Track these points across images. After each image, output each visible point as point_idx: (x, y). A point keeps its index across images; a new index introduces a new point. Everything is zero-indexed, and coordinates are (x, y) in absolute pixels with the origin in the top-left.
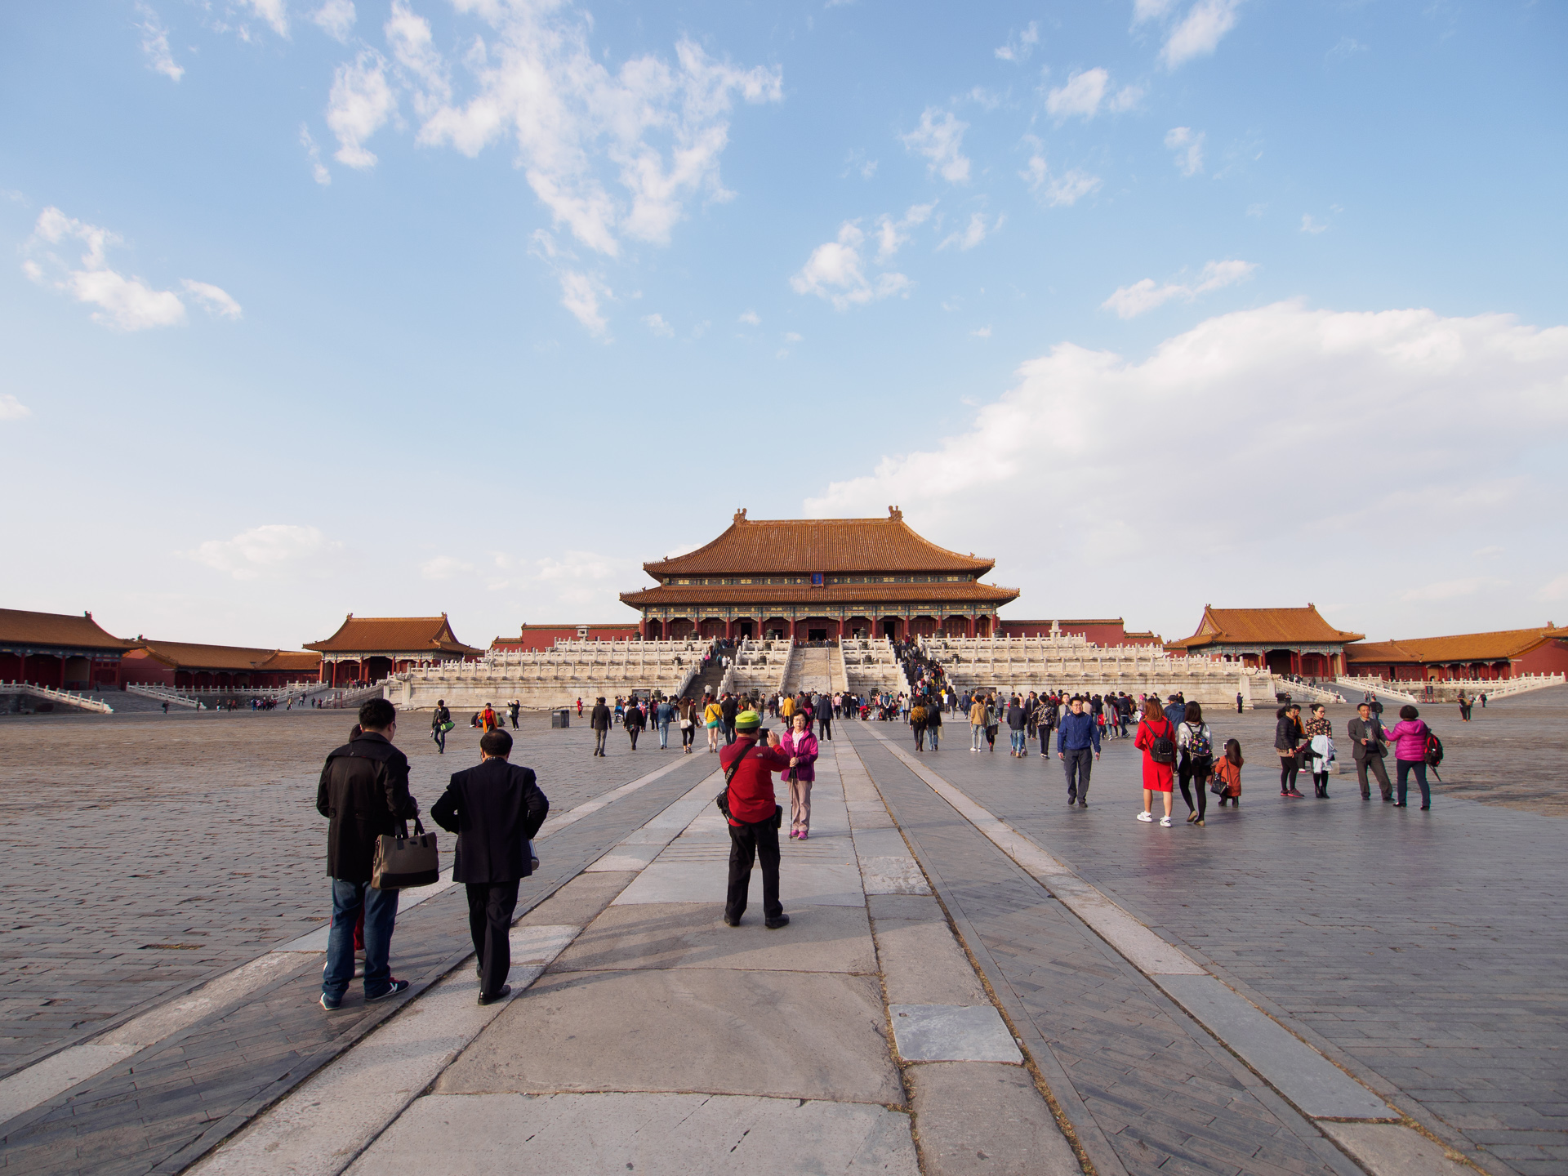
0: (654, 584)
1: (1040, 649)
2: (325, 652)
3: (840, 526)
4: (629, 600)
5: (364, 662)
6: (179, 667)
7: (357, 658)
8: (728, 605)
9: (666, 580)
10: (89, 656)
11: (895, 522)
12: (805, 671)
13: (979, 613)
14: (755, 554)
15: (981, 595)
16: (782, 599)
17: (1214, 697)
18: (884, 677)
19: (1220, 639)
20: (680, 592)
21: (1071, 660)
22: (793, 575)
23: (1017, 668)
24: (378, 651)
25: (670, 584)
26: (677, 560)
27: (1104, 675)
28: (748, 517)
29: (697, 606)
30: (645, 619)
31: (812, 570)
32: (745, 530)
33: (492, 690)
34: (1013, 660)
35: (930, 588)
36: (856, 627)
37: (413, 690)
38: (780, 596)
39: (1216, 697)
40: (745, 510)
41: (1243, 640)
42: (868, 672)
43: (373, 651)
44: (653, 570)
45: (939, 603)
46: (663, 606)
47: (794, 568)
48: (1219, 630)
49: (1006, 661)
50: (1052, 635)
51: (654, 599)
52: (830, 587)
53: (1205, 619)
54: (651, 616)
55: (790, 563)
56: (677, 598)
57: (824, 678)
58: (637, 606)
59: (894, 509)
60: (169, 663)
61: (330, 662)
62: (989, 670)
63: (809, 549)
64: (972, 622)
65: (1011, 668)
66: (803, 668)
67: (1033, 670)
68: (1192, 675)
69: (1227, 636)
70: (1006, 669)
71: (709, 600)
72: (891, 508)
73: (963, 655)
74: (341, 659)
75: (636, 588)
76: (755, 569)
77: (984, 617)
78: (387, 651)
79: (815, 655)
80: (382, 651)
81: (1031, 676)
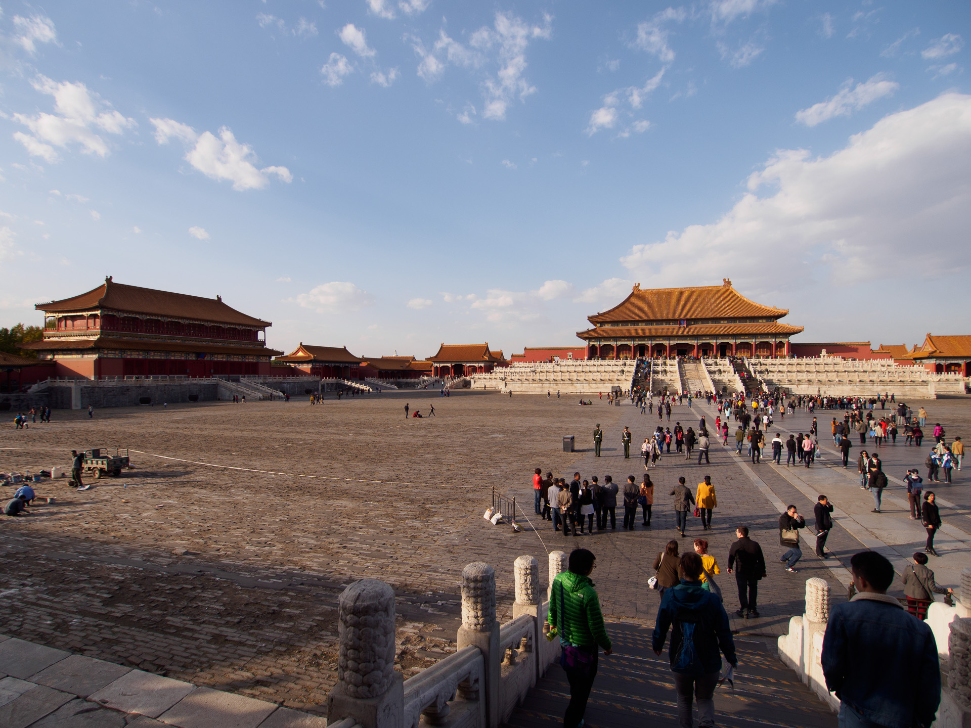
0: (592, 327)
1: (814, 366)
2: (434, 362)
3: (694, 291)
4: (580, 335)
5: (452, 366)
6: (380, 370)
7: (449, 365)
8: (633, 338)
9: (599, 325)
10: (349, 365)
11: (727, 288)
12: (687, 377)
13: (778, 340)
14: (646, 309)
15: (780, 330)
16: (663, 334)
17: (913, 393)
18: (729, 380)
19: (934, 355)
20: (607, 331)
21: (831, 372)
22: (668, 321)
23: (801, 376)
24: (458, 362)
25: (601, 326)
26: (604, 314)
27: (849, 381)
28: (640, 288)
29: (616, 338)
30: (589, 345)
31: (680, 318)
32: (639, 295)
33: (540, 385)
34: (798, 371)
35: (750, 327)
36: (706, 350)
37: (506, 384)
38: (662, 333)
39: (914, 392)
40: (639, 284)
41: (950, 355)
42: (720, 378)
43: (456, 362)
44: (592, 319)
45: (754, 335)
46: (598, 339)
47: (669, 317)
48: (935, 349)
49: (794, 372)
50: (822, 357)
51: (593, 334)
52: (689, 327)
53: (926, 342)
54: (592, 343)
55: (666, 315)
56: (606, 335)
57: (698, 381)
58: (585, 339)
59: (727, 280)
60: (376, 368)
61: (437, 367)
62: (785, 377)
63: (676, 306)
64: (774, 345)
65: (797, 376)
66: (686, 375)
67: (809, 378)
68: (901, 381)
69: (940, 352)
70: (794, 377)
71: (623, 335)
72: (724, 280)
73: (770, 369)
74: (442, 365)
75: (584, 329)
76: (647, 318)
77: (781, 342)
78: (462, 362)
79: (689, 368)
80: (460, 362)
81: (808, 380)
